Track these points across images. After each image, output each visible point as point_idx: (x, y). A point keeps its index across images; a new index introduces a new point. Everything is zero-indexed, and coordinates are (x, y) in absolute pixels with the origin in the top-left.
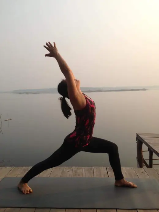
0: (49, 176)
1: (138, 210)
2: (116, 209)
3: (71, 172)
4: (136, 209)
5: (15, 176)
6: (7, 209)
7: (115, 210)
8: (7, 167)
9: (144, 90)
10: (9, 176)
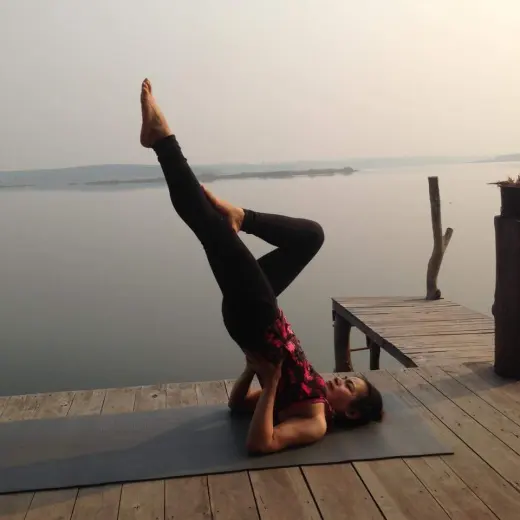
0: (98, 412)
1: (354, 463)
2: (299, 465)
4: (350, 462)
7: (297, 468)
9: (348, 171)
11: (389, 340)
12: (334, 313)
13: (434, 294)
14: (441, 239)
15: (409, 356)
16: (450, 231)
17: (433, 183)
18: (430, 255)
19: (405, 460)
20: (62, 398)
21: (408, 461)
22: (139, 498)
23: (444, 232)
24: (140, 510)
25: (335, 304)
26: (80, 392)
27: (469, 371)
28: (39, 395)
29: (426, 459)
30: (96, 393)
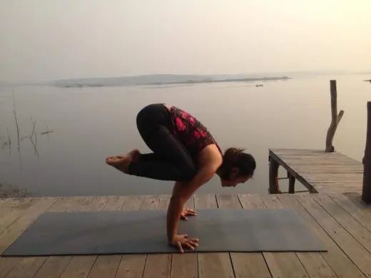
0: (120, 209)
1: (264, 253)
2: (229, 252)
3: (156, 203)
4: (261, 252)
5: (62, 211)
6: (51, 258)
7: (228, 254)
8: (49, 198)
9: (285, 78)
10: (52, 211)
11: (300, 174)
12: (270, 157)
13: (330, 149)
14: (336, 117)
15: (312, 184)
16: (342, 112)
17: (333, 84)
18: (329, 126)
19: (297, 253)
20: (103, 200)
21: (299, 254)
22: (130, 266)
23: (338, 113)
24: (129, 273)
25: (271, 152)
26: (112, 197)
27: (345, 198)
28: (91, 198)
29: (311, 254)
30: (121, 197)
